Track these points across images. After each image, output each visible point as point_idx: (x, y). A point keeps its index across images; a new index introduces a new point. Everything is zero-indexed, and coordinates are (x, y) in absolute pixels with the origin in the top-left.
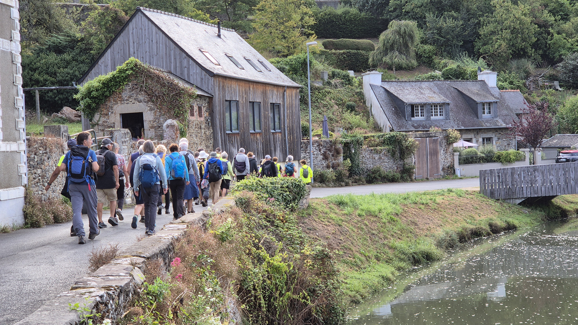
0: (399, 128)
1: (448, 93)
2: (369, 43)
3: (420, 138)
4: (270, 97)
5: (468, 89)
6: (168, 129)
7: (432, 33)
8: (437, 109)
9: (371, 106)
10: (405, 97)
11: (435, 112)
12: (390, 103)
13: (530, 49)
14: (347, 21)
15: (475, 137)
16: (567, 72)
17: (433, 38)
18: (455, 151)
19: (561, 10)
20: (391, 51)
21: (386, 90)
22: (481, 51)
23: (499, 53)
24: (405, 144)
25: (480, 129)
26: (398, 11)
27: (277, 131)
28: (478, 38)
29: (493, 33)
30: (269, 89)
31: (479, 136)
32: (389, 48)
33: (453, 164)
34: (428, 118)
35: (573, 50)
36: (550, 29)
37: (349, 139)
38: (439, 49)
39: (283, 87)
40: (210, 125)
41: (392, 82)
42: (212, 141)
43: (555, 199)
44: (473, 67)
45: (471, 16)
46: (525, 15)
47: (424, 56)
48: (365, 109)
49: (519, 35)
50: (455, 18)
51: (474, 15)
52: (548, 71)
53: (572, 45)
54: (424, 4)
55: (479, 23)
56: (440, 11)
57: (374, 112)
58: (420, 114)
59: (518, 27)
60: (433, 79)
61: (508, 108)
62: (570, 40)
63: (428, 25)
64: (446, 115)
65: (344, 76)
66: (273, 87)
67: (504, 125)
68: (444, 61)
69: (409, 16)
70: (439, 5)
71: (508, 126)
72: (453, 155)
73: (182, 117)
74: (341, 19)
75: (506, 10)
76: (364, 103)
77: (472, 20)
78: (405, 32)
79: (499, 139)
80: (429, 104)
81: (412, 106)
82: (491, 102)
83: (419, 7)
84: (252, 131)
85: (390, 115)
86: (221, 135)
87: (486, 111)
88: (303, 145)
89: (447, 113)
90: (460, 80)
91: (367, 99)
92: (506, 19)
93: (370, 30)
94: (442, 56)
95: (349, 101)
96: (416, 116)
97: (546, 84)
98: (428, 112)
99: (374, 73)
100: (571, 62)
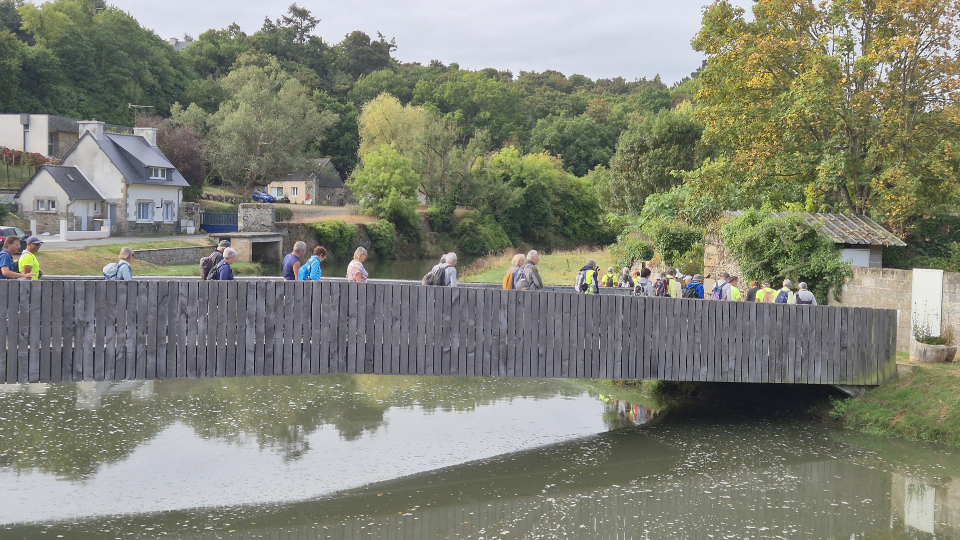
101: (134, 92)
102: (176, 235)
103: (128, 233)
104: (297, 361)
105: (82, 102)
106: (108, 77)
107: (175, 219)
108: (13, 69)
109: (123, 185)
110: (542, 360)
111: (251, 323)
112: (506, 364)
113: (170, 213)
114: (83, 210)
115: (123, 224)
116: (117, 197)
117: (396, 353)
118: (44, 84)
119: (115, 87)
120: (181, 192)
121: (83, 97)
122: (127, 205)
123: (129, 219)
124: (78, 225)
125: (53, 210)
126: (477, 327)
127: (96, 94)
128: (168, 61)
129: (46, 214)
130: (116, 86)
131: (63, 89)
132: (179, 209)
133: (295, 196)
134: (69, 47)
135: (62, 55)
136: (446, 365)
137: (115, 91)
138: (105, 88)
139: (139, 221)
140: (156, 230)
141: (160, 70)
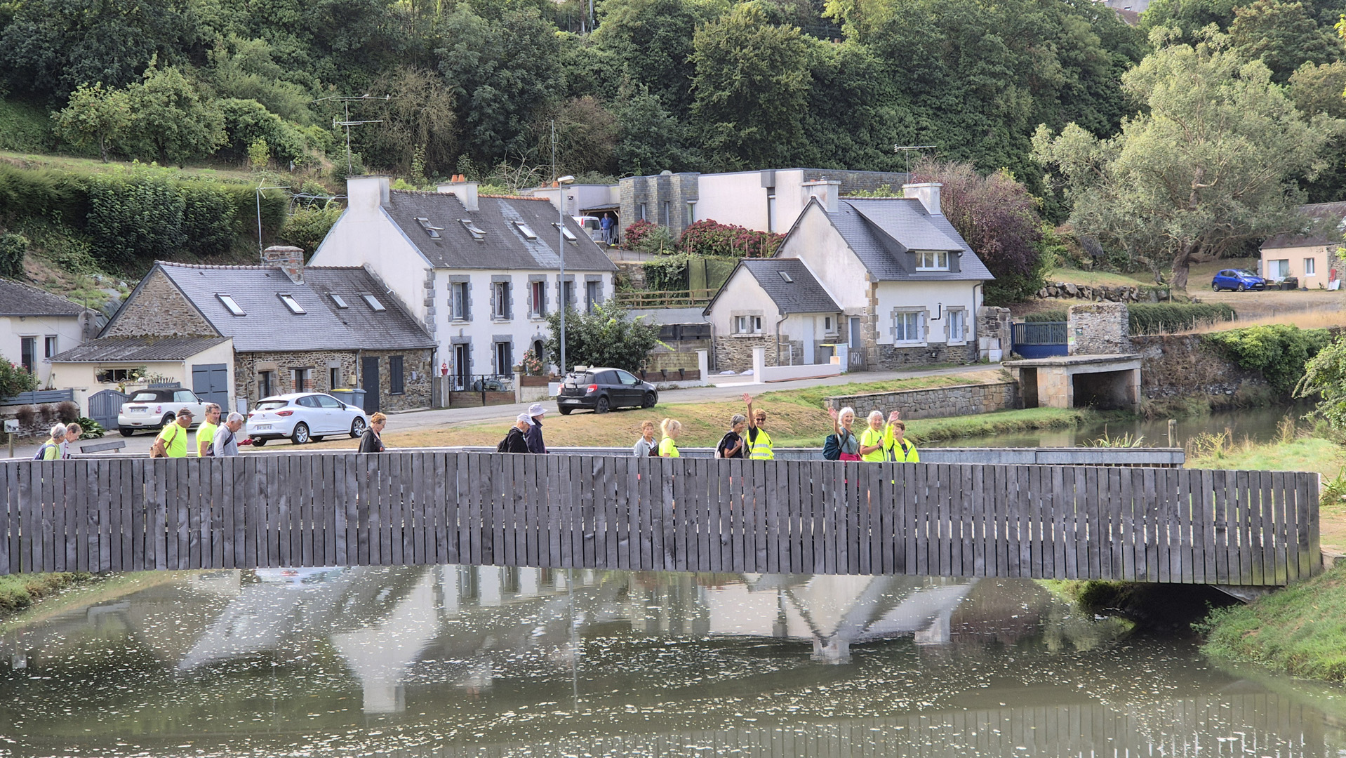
101: (1018, 104)
102: (971, 365)
103: (880, 366)
104: (397, 548)
105: (924, 132)
106: (969, 83)
107: (970, 337)
108: (791, 88)
109: (868, 285)
110: (726, 550)
111: (341, 504)
112: (674, 554)
113: (959, 327)
114: (805, 330)
115: (871, 350)
116: (861, 306)
117: (521, 540)
118: (856, 107)
119: (983, 100)
120: (979, 290)
121: (925, 122)
122: (875, 318)
123: (880, 341)
124: (797, 355)
125: (758, 333)
126: (631, 507)
127: (950, 115)
128: (1098, 40)
129: (749, 339)
130: (984, 97)
131: (889, 111)
132: (976, 319)
133: (1312, 274)
134: (899, 38)
135: (889, 53)
136: (589, 556)
137: (983, 106)
138: (965, 104)
139: (899, 344)
140: (933, 356)
141: (1082, 56)
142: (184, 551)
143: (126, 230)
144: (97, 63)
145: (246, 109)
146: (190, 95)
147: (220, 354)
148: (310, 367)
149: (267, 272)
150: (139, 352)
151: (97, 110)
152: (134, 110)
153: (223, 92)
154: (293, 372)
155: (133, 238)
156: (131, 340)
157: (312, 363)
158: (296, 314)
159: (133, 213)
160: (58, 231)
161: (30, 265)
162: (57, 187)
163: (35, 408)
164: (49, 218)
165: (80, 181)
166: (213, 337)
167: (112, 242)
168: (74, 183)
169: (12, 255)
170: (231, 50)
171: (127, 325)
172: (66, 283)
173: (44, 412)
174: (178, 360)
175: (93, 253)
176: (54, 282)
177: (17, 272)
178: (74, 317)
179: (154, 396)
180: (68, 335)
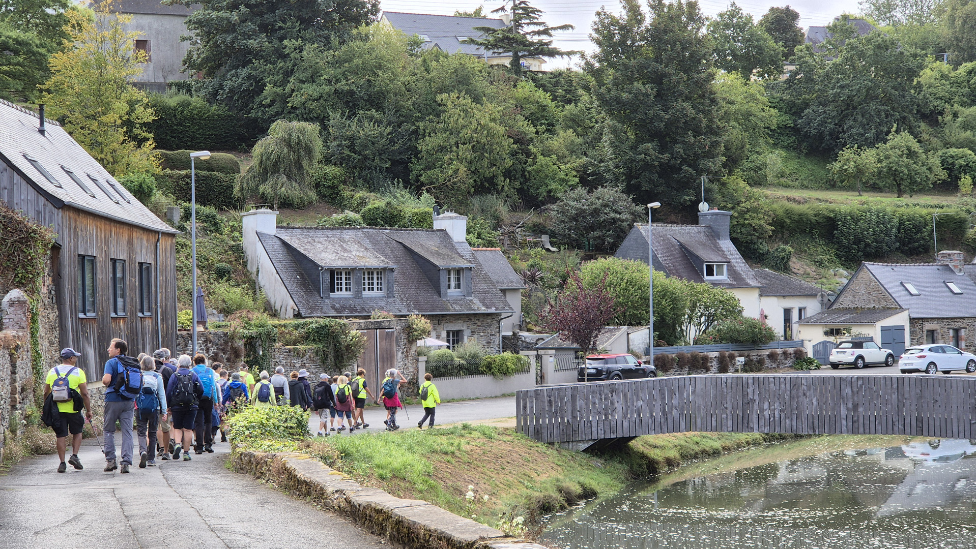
0: (309, 311)
1: (388, 251)
2: (231, 160)
3: (366, 331)
4: (139, 251)
5: (421, 245)
6: (12, 309)
7: (338, 146)
8: (373, 279)
9: (258, 271)
10: (318, 256)
11: (369, 284)
12: (293, 267)
13: (502, 179)
14: (185, 119)
15: (435, 329)
16: (567, 220)
17: (341, 153)
18: (419, 354)
19: (542, 116)
20: (273, 173)
21: (284, 244)
22: (422, 179)
23: (455, 183)
24: (345, 340)
25: (443, 316)
26: (277, 105)
27: (147, 314)
28: (416, 156)
29: (442, 149)
30: (137, 234)
31: (441, 327)
32: (269, 168)
33: (417, 378)
34: (358, 294)
35: (569, 183)
36: (531, 147)
37: (254, 331)
38: (350, 173)
39: (156, 232)
40: (54, 301)
41: (293, 228)
42: (56, 333)
43: (633, 441)
44: (414, 206)
45: (402, 119)
46: (493, 120)
47: (324, 185)
48: (246, 276)
49: (486, 155)
50: (379, 122)
51: (408, 118)
52: (530, 217)
53: (567, 175)
54: (324, 95)
55: (416, 132)
56: (350, 108)
57: (262, 280)
58: (344, 287)
59: (484, 140)
60: (350, 225)
61: (487, 279)
62: (563, 167)
63: (331, 131)
64: (388, 290)
65: (207, 216)
66: (141, 232)
67: (483, 308)
68: (359, 195)
69: (297, 115)
70: (349, 99)
71: (489, 311)
72: (417, 360)
73: (30, 285)
74: (175, 116)
75: (464, 110)
76: (245, 264)
77: (405, 126)
78: (298, 143)
79: (473, 332)
80: (361, 269)
81: (333, 273)
82: (462, 269)
83: (315, 100)
84: (113, 315)
85: (293, 287)
86: (72, 321)
87: (453, 284)
88: (180, 340)
89: (390, 285)
90: (396, 227)
91: (249, 258)
92: (464, 127)
93: (225, 137)
94: (356, 186)
95: (220, 261)
96: (338, 290)
97: (528, 238)
98: (359, 283)
99: (264, 213)
100: (572, 203)
111: (844, 402)
142: (767, 423)
143: (858, 241)
144: (861, 130)
145: (960, 155)
146: (916, 150)
147: (900, 320)
148: (963, 328)
149: (938, 267)
150: (850, 319)
151: (855, 162)
152: (880, 161)
153: (948, 144)
154: (951, 331)
155: (862, 245)
156: (848, 310)
157: (965, 325)
158: (955, 294)
159: (863, 230)
160: (816, 242)
161: (796, 264)
162: (816, 215)
163: (779, 351)
164: (811, 234)
165: (830, 211)
166: (896, 308)
167: (849, 249)
168: (826, 213)
169: (783, 258)
170: (955, 115)
171: (846, 301)
172: (817, 275)
173: (785, 353)
174: (871, 323)
175: (838, 256)
176: (809, 274)
177: (786, 269)
178: (815, 296)
179: (850, 345)
180: (813, 307)
